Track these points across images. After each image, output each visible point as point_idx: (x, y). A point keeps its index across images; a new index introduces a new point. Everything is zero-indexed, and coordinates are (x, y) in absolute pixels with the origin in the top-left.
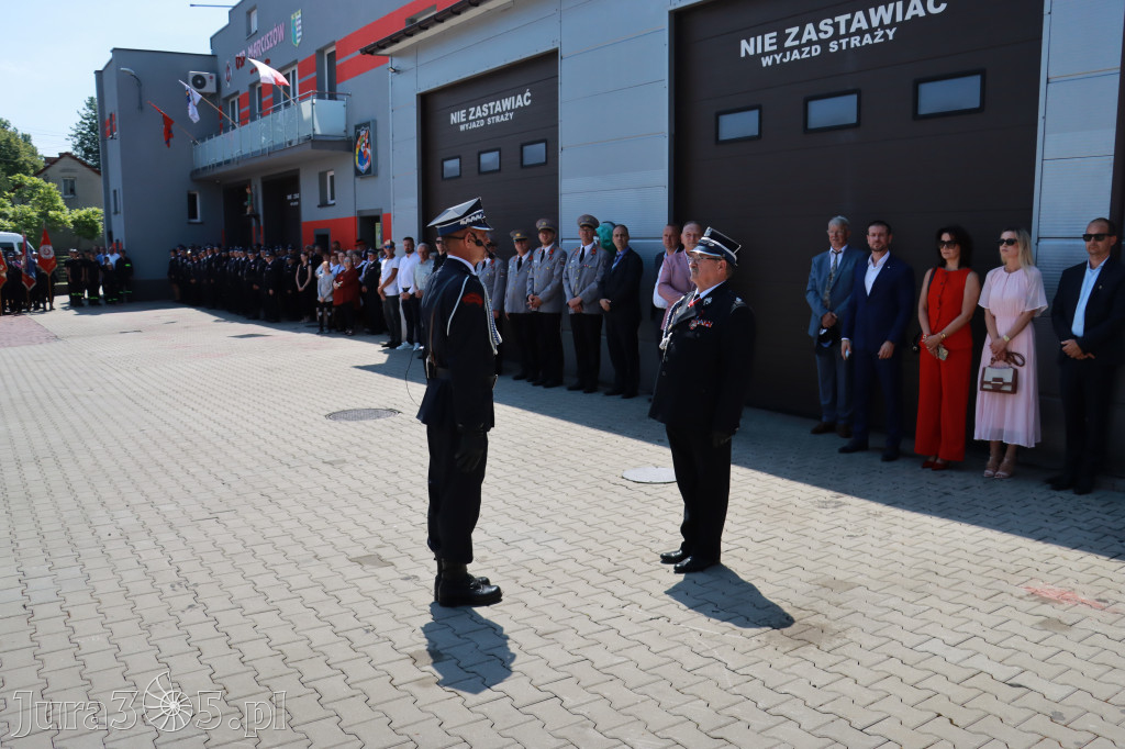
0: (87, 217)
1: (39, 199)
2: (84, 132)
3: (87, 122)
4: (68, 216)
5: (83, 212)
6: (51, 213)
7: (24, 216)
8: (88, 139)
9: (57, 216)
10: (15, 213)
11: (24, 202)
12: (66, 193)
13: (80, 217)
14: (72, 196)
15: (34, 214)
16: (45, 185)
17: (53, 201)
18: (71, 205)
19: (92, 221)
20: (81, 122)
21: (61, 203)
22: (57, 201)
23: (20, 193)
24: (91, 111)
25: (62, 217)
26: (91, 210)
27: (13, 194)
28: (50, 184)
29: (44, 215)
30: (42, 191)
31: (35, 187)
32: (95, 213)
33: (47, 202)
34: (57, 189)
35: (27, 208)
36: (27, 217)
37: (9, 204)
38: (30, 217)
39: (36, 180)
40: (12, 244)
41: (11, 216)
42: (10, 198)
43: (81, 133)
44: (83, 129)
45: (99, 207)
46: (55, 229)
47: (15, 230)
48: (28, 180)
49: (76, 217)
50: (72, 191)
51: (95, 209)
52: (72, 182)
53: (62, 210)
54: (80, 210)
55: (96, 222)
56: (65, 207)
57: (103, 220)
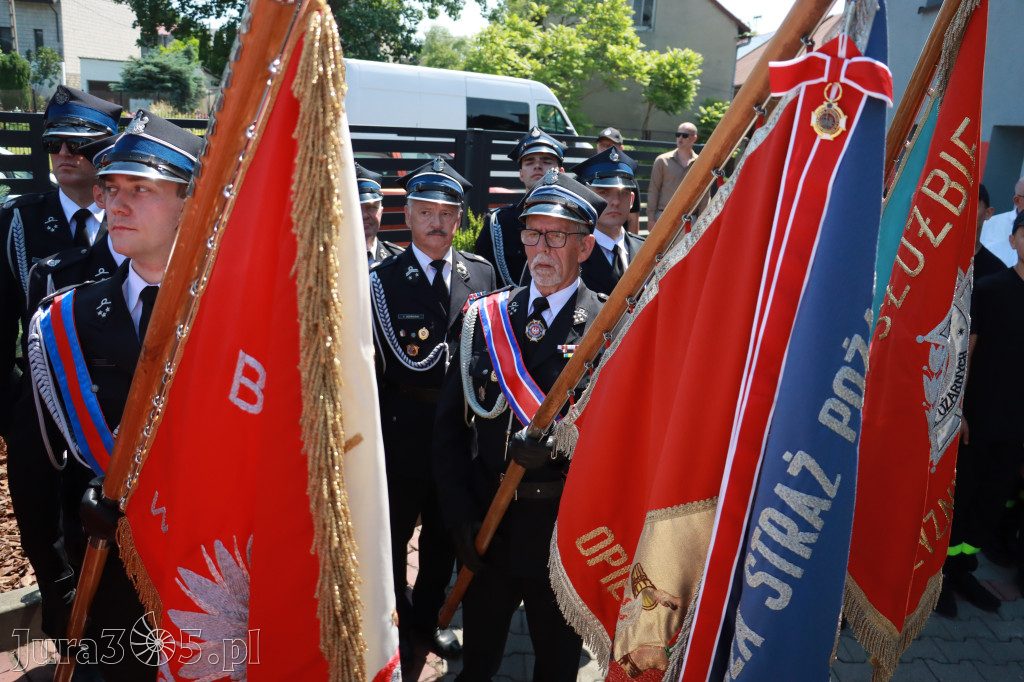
0: (674, 66)
4: (643, 60)
5: (666, 58)
6: (612, 49)
7: (559, 50)
9: (623, 57)
10: (543, 46)
12: (636, 21)
13: (660, 66)
14: (648, 28)
15: (580, 48)
17: (617, 26)
19: (680, 76)
21: (629, 32)
22: (622, 27)
25: (631, 61)
26: (681, 53)
29: (598, 53)
32: (687, 60)
33: (607, 28)
35: (568, 35)
36: (566, 53)
38: (572, 54)
40: (526, 106)
41: (535, 48)
45: (696, 50)
46: (610, 84)
47: (538, 76)
49: (653, 63)
50: (647, 19)
51: (689, 52)
53: (632, 46)
54: (663, 51)
55: (687, 80)
56: (637, 41)
57: (700, 77)
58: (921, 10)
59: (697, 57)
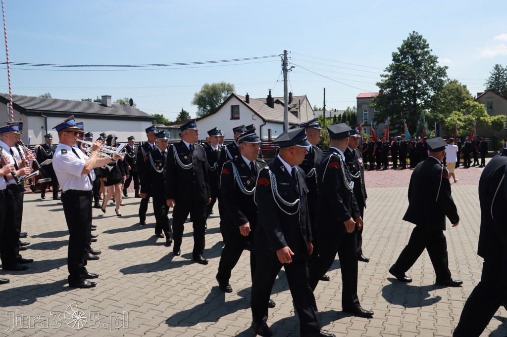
0: (498, 119)
1: (476, 112)
2: (492, 81)
3: (494, 76)
4: (489, 119)
5: (496, 117)
6: (481, 118)
7: (469, 119)
8: (494, 84)
9: (484, 120)
10: (465, 119)
11: (469, 113)
12: (488, 109)
13: (495, 120)
14: (491, 110)
15: (474, 119)
16: (480, 105)
17: (482, 112)
18: (491, 114)
19: (500, 121)
20: (491, 77)
21: (486, 113)
22: (484, 112)
23: (468, 109)
24: (496, 71)
25: (486, 120)
26: (500, 116)
27: (464, 110)
28: (482, 104)
29: (478, 119)
30: (477, 108)
31: (475, 106)
32: (502, 118)
33: (480, 113)
34: (485, 107)
35: (470, 116)
36: (470, 120)
37: (462, 115)
38: (472, 120)
39: (476, 103)
42: (463, 112)
43: (491, 82)
44: (492, 80)
45: (504, 115)
46: (483, 126)
48: (472, 103)
49: (493, 120)
50: (491, 107)
51: (502, 116)
52: (491, 103)
53: (486, 116)
54: (495, 116)
55: (503, 122)
56: (488, 115)
57: (506, 121)
59: (505, 116)
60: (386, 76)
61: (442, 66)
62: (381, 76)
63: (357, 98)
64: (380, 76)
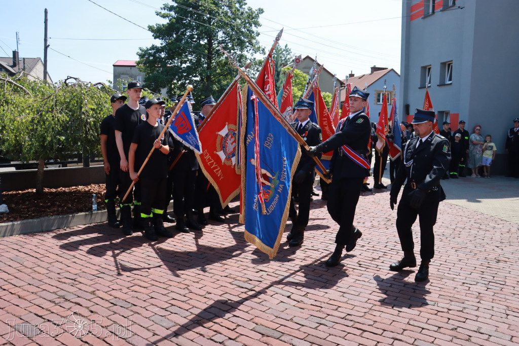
0: (324, 98)
16: (304, 75)
32: (328, 96)
45: (329, 92)
55: (328, 103)
58: (419, 88)
59: (330, 95)
60: (164, 16)
61: (255, 8)
62: (157, 15)
63: (114, 66)
64: (155, 14)
